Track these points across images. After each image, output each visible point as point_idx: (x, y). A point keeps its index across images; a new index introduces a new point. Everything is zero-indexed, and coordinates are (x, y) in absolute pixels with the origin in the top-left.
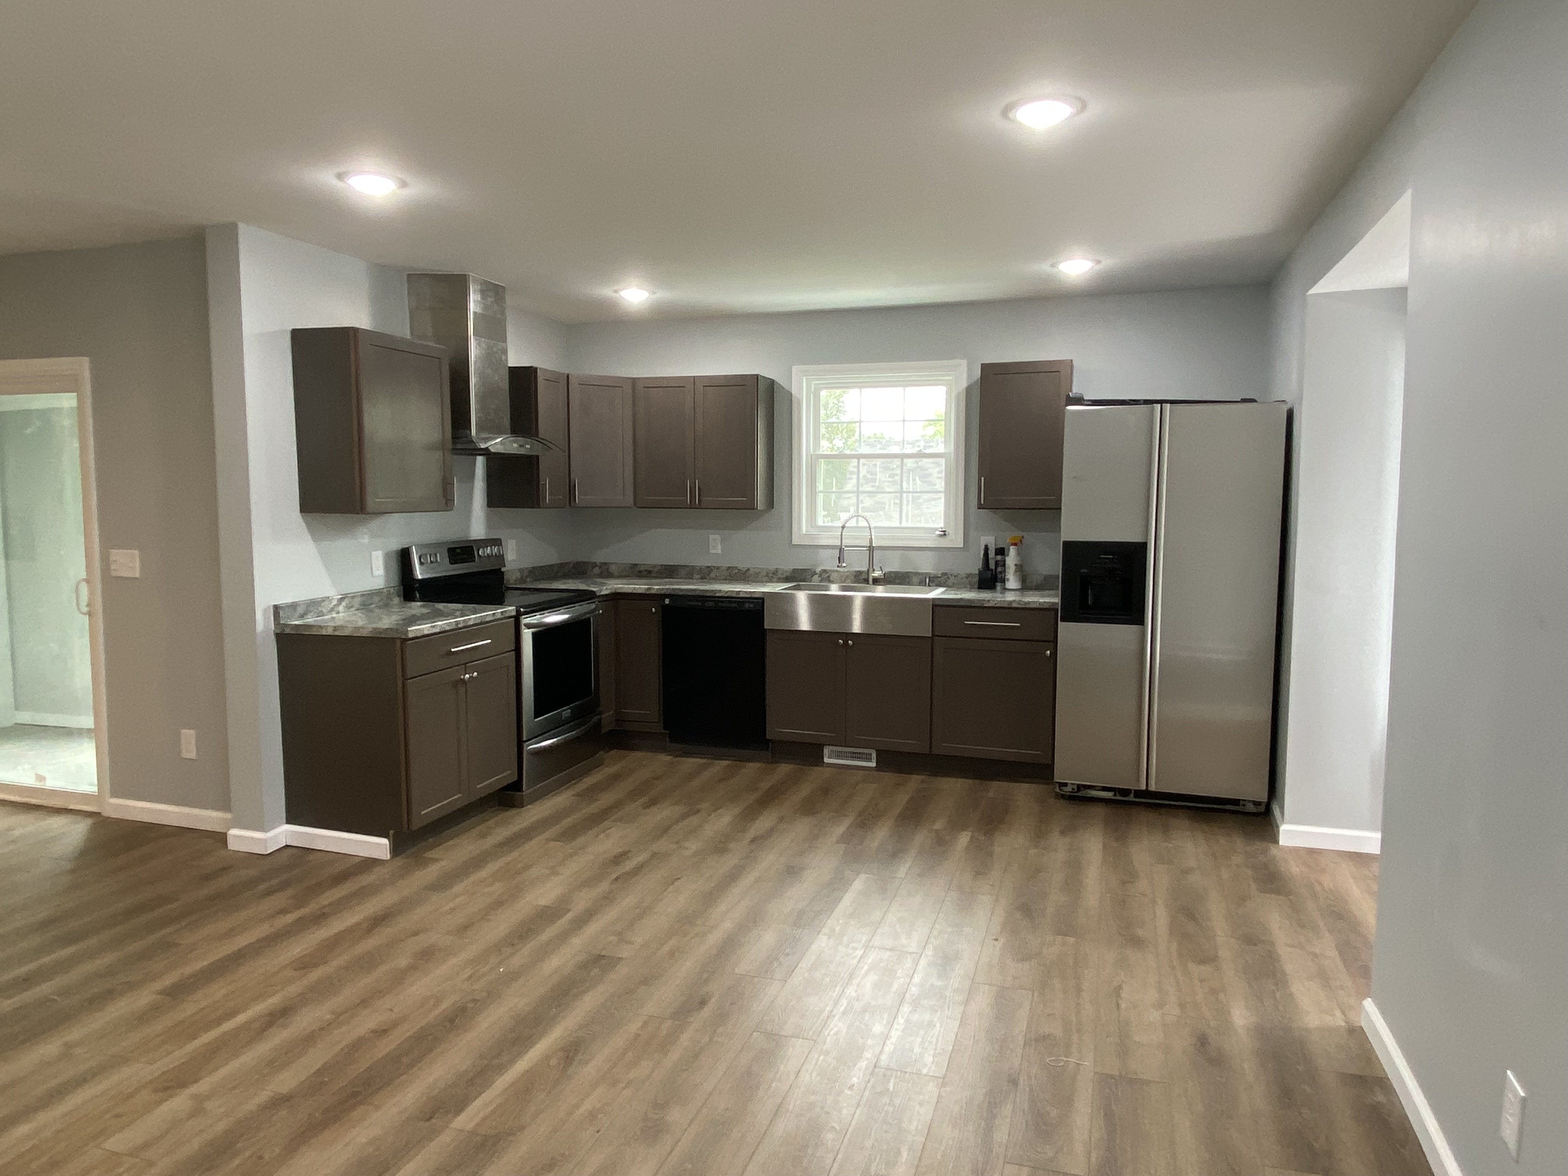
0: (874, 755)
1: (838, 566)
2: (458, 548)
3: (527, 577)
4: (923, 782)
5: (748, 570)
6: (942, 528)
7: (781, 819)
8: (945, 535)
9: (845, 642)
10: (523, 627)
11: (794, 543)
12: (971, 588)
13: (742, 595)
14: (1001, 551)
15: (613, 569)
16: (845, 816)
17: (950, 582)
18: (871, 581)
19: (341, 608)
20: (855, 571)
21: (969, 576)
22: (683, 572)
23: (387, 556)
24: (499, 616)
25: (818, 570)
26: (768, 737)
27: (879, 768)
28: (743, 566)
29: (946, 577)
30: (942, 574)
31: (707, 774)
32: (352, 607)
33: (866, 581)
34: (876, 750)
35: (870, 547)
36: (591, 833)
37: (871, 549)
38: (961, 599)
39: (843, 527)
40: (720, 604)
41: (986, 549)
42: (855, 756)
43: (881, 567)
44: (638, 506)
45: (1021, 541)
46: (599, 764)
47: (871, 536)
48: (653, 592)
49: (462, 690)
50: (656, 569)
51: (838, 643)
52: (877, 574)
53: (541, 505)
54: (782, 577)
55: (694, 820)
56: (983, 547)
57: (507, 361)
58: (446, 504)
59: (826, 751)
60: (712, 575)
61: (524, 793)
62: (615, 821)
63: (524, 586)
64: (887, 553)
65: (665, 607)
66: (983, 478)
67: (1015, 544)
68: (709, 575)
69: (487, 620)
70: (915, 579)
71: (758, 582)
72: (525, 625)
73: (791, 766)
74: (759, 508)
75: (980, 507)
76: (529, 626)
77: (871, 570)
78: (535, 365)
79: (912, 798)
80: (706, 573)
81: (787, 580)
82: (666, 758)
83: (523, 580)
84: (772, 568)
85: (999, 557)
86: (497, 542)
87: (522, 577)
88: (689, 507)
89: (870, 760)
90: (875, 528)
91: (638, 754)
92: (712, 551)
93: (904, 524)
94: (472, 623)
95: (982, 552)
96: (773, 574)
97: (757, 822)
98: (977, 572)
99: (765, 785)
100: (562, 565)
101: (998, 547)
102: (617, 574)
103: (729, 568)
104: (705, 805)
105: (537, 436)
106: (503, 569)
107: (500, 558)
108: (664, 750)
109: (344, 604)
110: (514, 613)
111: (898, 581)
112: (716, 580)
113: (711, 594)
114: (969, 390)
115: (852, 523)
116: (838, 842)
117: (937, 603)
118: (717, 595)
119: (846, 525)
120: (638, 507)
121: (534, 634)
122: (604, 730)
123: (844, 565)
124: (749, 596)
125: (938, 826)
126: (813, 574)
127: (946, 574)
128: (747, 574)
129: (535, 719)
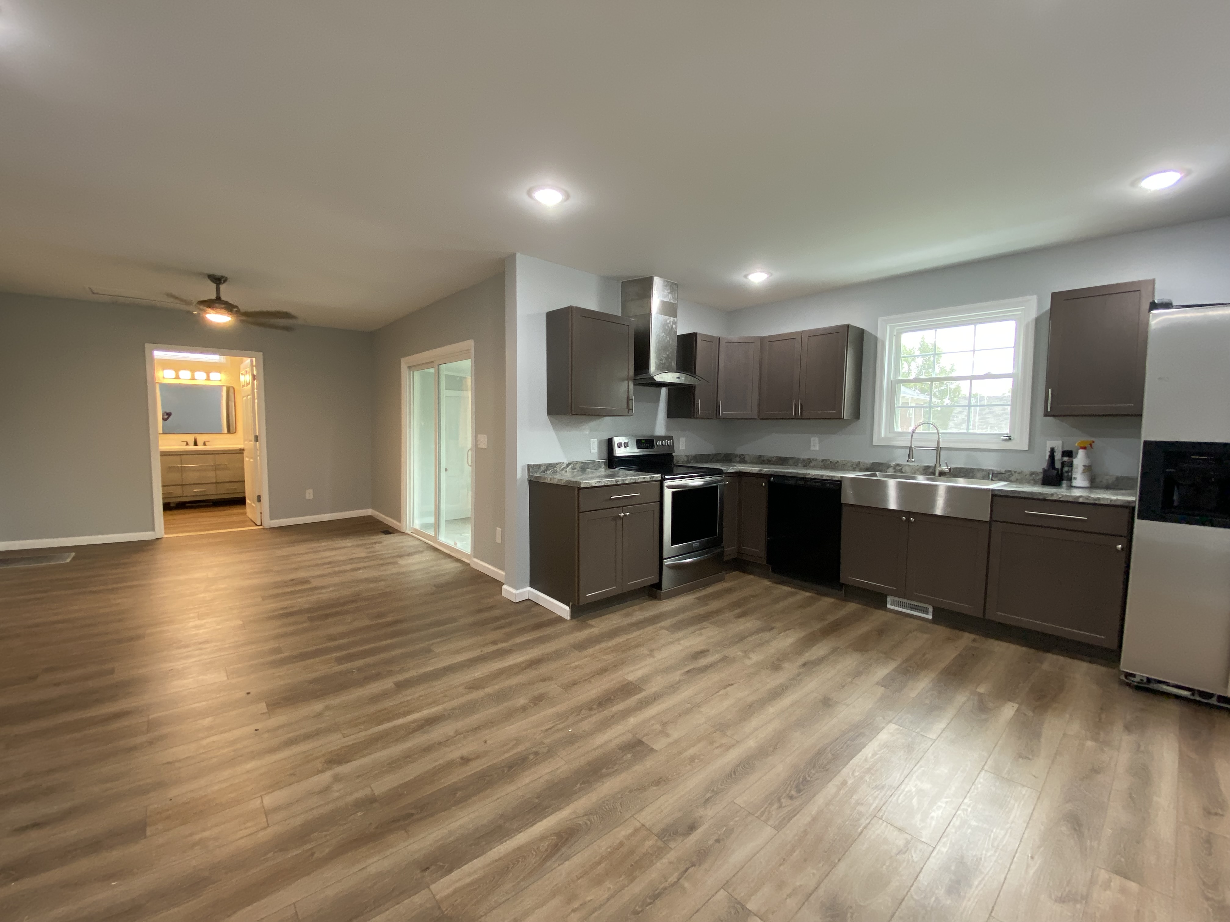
0: (931, 610)
1: (908, 461)
2: (643, 440)
3: (691, 460)
4: (974, 640)
5: (838, 462)
6: (1007, 434)
7: (834, 650)
8: (1010, 439)
9: (908, 520)
10: (665, 488)
11: (874, 444)
12: (1035, 483)
13: (824, 478)
14: (1069, 454)
15: (747, 458)
16: (892, 659)
17: (1012, 478)
18: (937, 474)
19: (568, 469)
20: (924, 466)
21: (1032, 474)
22: (791, 462)
23: (600, 442)
24: (649, 480)
25: (893, 464)
26: (841, 581)
27: (935, 621)
28: (833, 459)
29: (1010, 474)
30: (1005, 471)
31: (791, 600)
32: (575, 469)
33: (933, 474)
34: (933, 607)
35: (937, 448)
36: (691, 629)
37: (938, 449)
38: (1023, 492)
39: (913, 432)
40: (808, 483)
41: (1052, 451)
42: (913, 608)
43: (946, 463)
44: (761, 418)
45: (1091, 445)
46: (722, 580)
47: (939, 439)
48: (763, 472)
49: (620, 522)
50: (774, 459)
51: (902, 519)
52: (945, 468)
53: (695, 417)
54: (864, 467)
55: (767, 635)
56: (1048, 450)
57: (676, 328)
58: (628, 412)
59: (889, 599)
60: (812, 464)
61: (663, 591)
62: (711, 623)
63: (689, 465)
64: (954, 452)
65: (770, 482)
66: (1050, 390)
67: (1084, 448)
68: (809, 464)
70: (979, 475)
71: (844, 470)
72: (667, 487)
73: (860, 606)
74: (845, 418)
75: (1046, 414)
76: (670, 487)
77: (938, 465)
78: (696, 331)
79: (960, 655)
80: (807, 463)
81: (867, 470)
82: (767, 583)
83: (688, 462)
84: (856, 460)
85: (1066, 459)
86: (670, 438)
87: (687, 460)
88: (794, 417)
89: (927, 613)
90: (942, 433)
91: (751, 577)
92: (812, 448)
93: (971, 431)
94: (627, 482)
95: (1048, 454)
96: (857, 465)
97: (814, 648)
98: (1041, 471)
99: (831, 618)
100: (715, 455)
101: (1066, 449)
102: (749, 461)
103: (823, 460)
104: (778, 625)
105: (695, 373)
106: (673, 454)
107: (671, 447)
108: (766, 576)
109: (570, 467)
110: (660, 479)
111: (962, 475)
112: (814, 468)
113: (803, 476)
114: (1037, 320)
115: (920, 430)
116: (877, 683)
117: (997, 493)
118: (807, 477)
119: (917, 431)
120: (761, 419)
121: (673, 493)
122: (725, 559)
123: (913, 460)
124: (830, 479)
125: (981, 690)
126: (889, 466)
127: (1010, 471)
128: (836, 465)
129: (672, 545)
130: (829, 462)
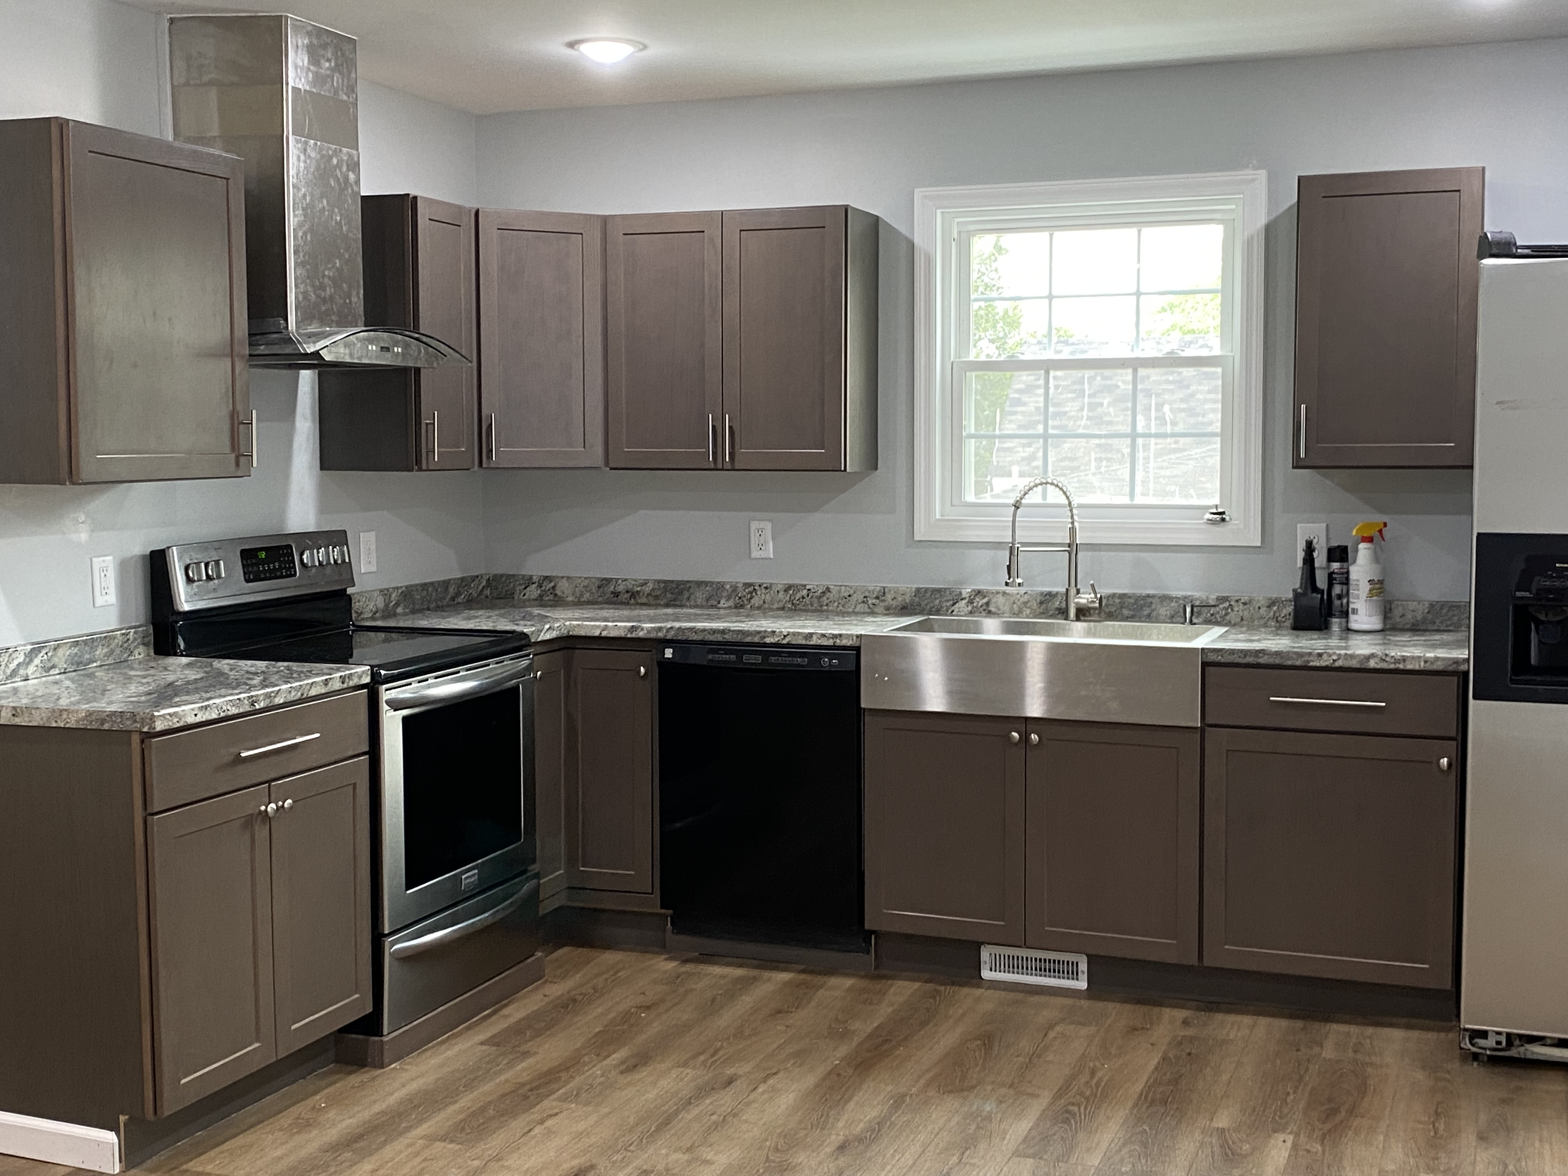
0: (1083, 967)
1: (1007, 584)
2: (261, 549)
3: (397, 605)
4: (1185, 1023)
5: (827, 590)
6: (1216, 507)
7: (898, 1102)
8: (1223, 520)
9: (1025, 738)
10: (385, 707)
11: (917, 538)
12: (1278, 628)
13: (814, 641)
14: (1340, 554)
15: (564, 587)
17: (1233, 617)
18: (1072, 613)
19: (31, 669)
20: (1042, 593)
21: (1272, 603)
22: (700, 596)
23: (123, 566)
24: (337, 685)
25: (966, 591)
26: (867, 926)
27: (1094, 991)
28: (815, 583)
29: (1227, 604)
30: (1218, 599)
31: (747, 1000)
32: (54, 667)
33: (1063, 613)
34: (1088, 955)
35: (1069, 545)
36: (518, 1124)
37: (1072, 548)
38: (1262, 651)
39: (1017, 506)
40: (773, 659)
41: (1310, 548)
42: (1045, 967)
43: (1093, 586)
44: (612, 465)
45: (1380, 531)
46: (537, 977)
47: (1073, 523)
48: (640, 634)
49: (262, 833)
50: (647, 589)
51: (1009, 738)
52: (1085, 598)
53: (424, 467)
54: (894, 603)
55: (726, 1100)
56: (1301, 546)
57: (357, 182)
58: (237, 464)
59: (985, 954)
60: (756, 601)
61: (385, 1039)
62: (564, 1099)
63: (392, 623)
64: (1105, 555)
65: (664, 664)
66: (1303, 406)
67: (1370, 540)
68: (749, 600)
69: (313, 692)
70: (1163, 611)
71: (848, 614)
72: (388, 702)
73: (917, 985)
74: (848, 470)
75: (1298, 464)
76: (396, 705)
77: (1073, 591)
78: (413, 192)
79: (1164, 1058)
80: (744, 598)
81: (904, 610)
82: (666, 966)
83: (389, 613)
84: (875, 586)
85: (1335, 566)
86: (339, 538)
87: (387, 605)
88: (712, 466)
89: (1074, 974)
90: (1080, 506)
91: (610, 957)
92: (755, 554)
93: (1139, 500)
94: (281, 701)
95: (1300, 555)
96: (877, 598)
98: (1291, 595)
101: (1334, 543)
102: (570, 599)
103: (789, 587)
104: (742, 1068)
105: (416, 329)
106: (349, 591)
107: (345, 568)
108: (662, 948)
109: (37, 661)
110: (367, 680)
111: (1126, 612)
112: (764, 610)
113: (756, 639)
114: (1269, 229)
117: (1212, 657)
118: (768, 640)
119: (1023, 501)
120: (611, 469)
121: (405, 719)
122: (546, 907)
123: (1019, 581)
124: (830, 642)
125: (1223, 1121)
126: (958, 598)
127: (1225, 599)
128: (824, 600)
129: (407, 889)
130: (805, 592)
